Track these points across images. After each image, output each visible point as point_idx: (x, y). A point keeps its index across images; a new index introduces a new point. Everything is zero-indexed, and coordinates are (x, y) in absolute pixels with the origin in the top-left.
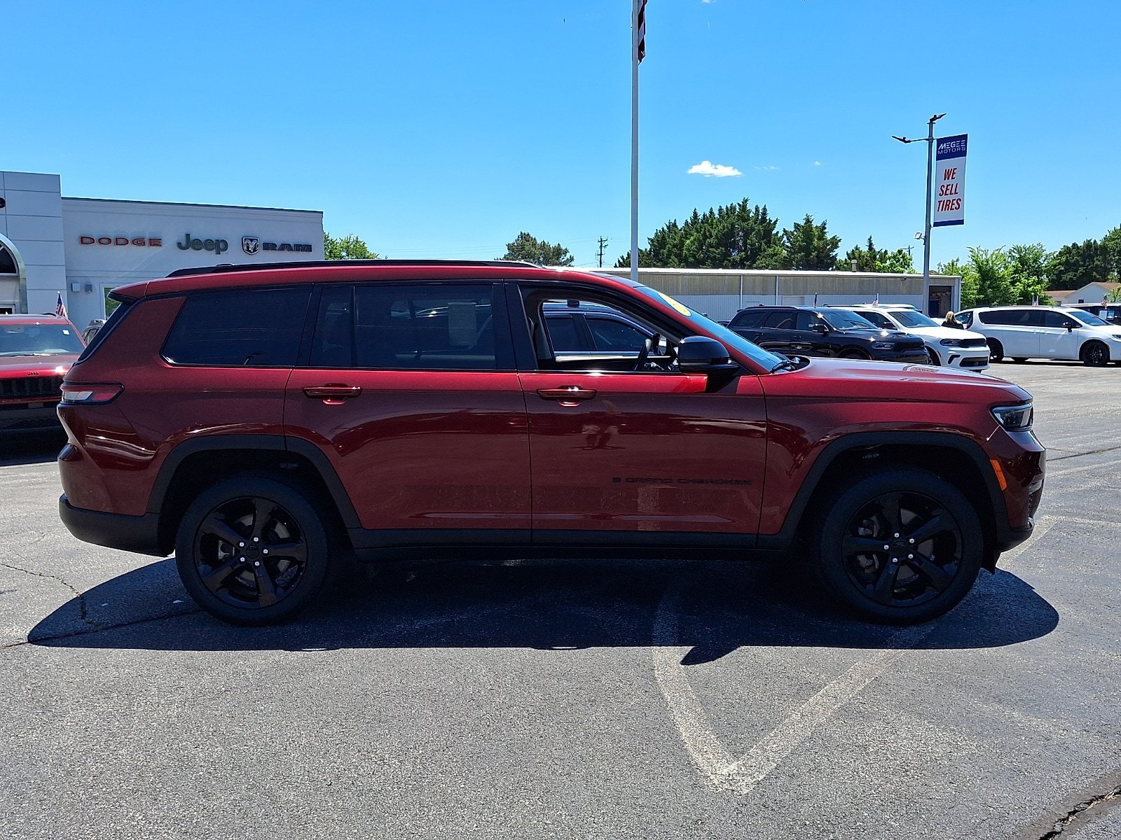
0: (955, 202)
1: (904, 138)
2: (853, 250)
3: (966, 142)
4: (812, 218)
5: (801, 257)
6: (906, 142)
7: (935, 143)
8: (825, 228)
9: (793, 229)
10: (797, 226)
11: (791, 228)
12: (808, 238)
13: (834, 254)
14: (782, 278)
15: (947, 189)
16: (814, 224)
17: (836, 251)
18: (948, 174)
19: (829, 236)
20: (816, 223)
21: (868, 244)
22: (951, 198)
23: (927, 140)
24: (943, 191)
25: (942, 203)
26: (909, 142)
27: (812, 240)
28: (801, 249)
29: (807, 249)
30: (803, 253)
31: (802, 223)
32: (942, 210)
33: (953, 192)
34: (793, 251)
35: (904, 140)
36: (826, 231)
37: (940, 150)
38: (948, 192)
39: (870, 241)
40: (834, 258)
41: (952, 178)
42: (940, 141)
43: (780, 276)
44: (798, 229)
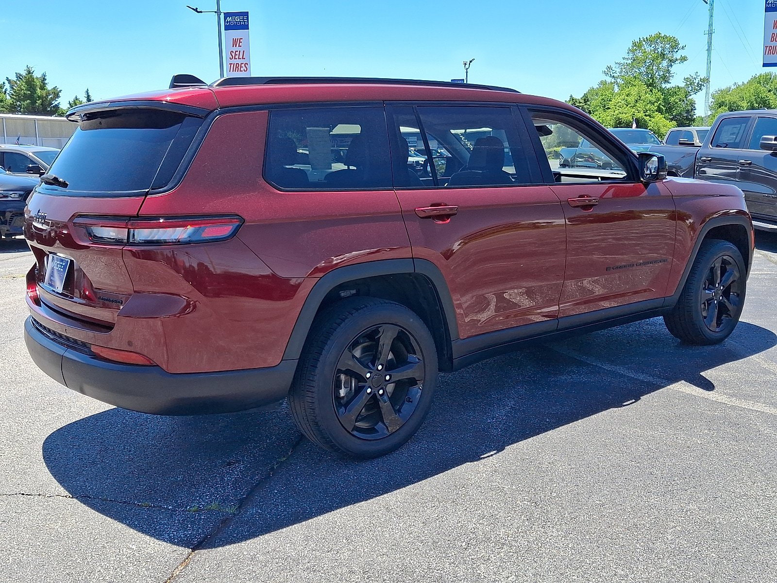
0: (243, 65)
1: (197, 9)
2: (74, 101)
3: (248, 18)
4: (33, 69)
5: (27, 104)
6: (198, 12)
7: (222, 16)
8: (46, 80)
9: (15, 79)
10: (19, 76)
11: (13, 78)
12: (30, 88)
13: (56, 103)
14: (40, 122)
15: (236, 55)
16: (35, 75)
17: (59, 100)
18: (236, 42)
19: (49, 87)
20: (37, 74)
21: (86, 96)
22: (239, 62)
23: (215, 12)
24: (232, 55)
25: (232, 65)
26: (201, 12)
27: (35, 90)
28: (25, 97)
29: (32, 97)
30: (28, 101)
31: (24, 73)
32: (233, 71)
33: (241, 57)
34: (18, 97)
35: (196, 10)
36: (46, 82)
37: (227, 22)
38: (237, 57)
39: (88, 93)
40: (57, 107)
41: (239, 46)
42: (227, 15)
43: (38, 120)
44: (20, 78)
